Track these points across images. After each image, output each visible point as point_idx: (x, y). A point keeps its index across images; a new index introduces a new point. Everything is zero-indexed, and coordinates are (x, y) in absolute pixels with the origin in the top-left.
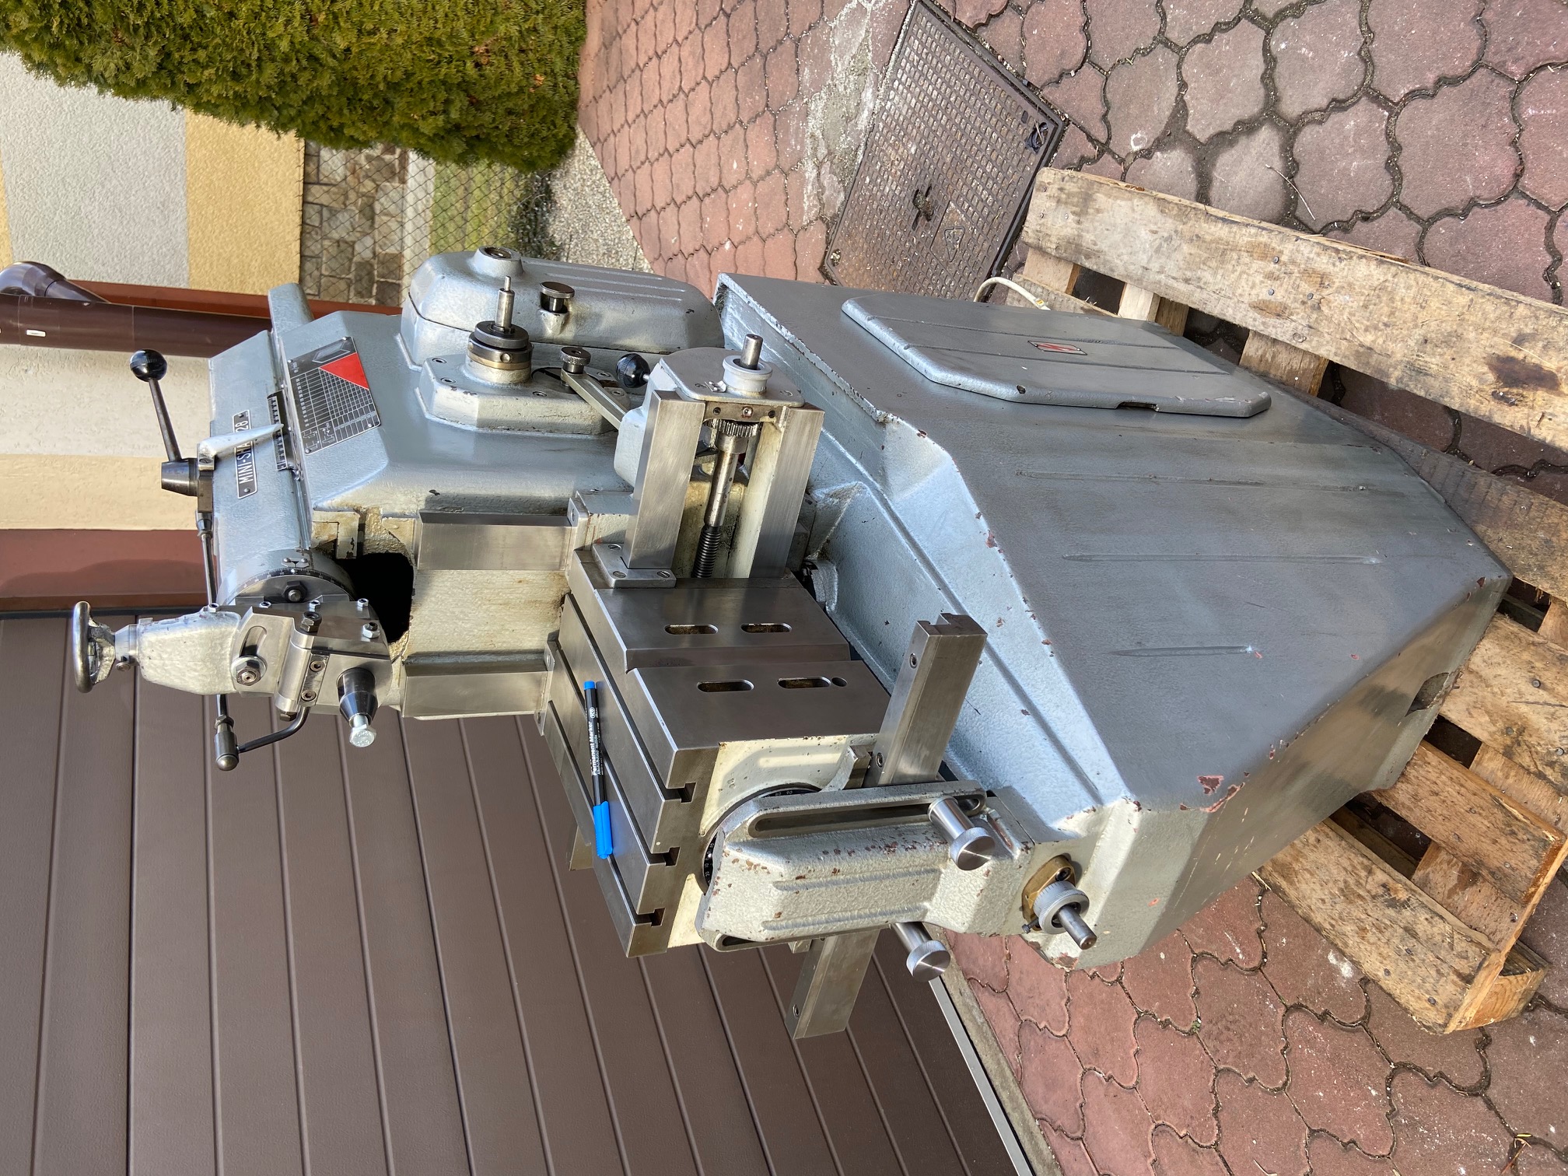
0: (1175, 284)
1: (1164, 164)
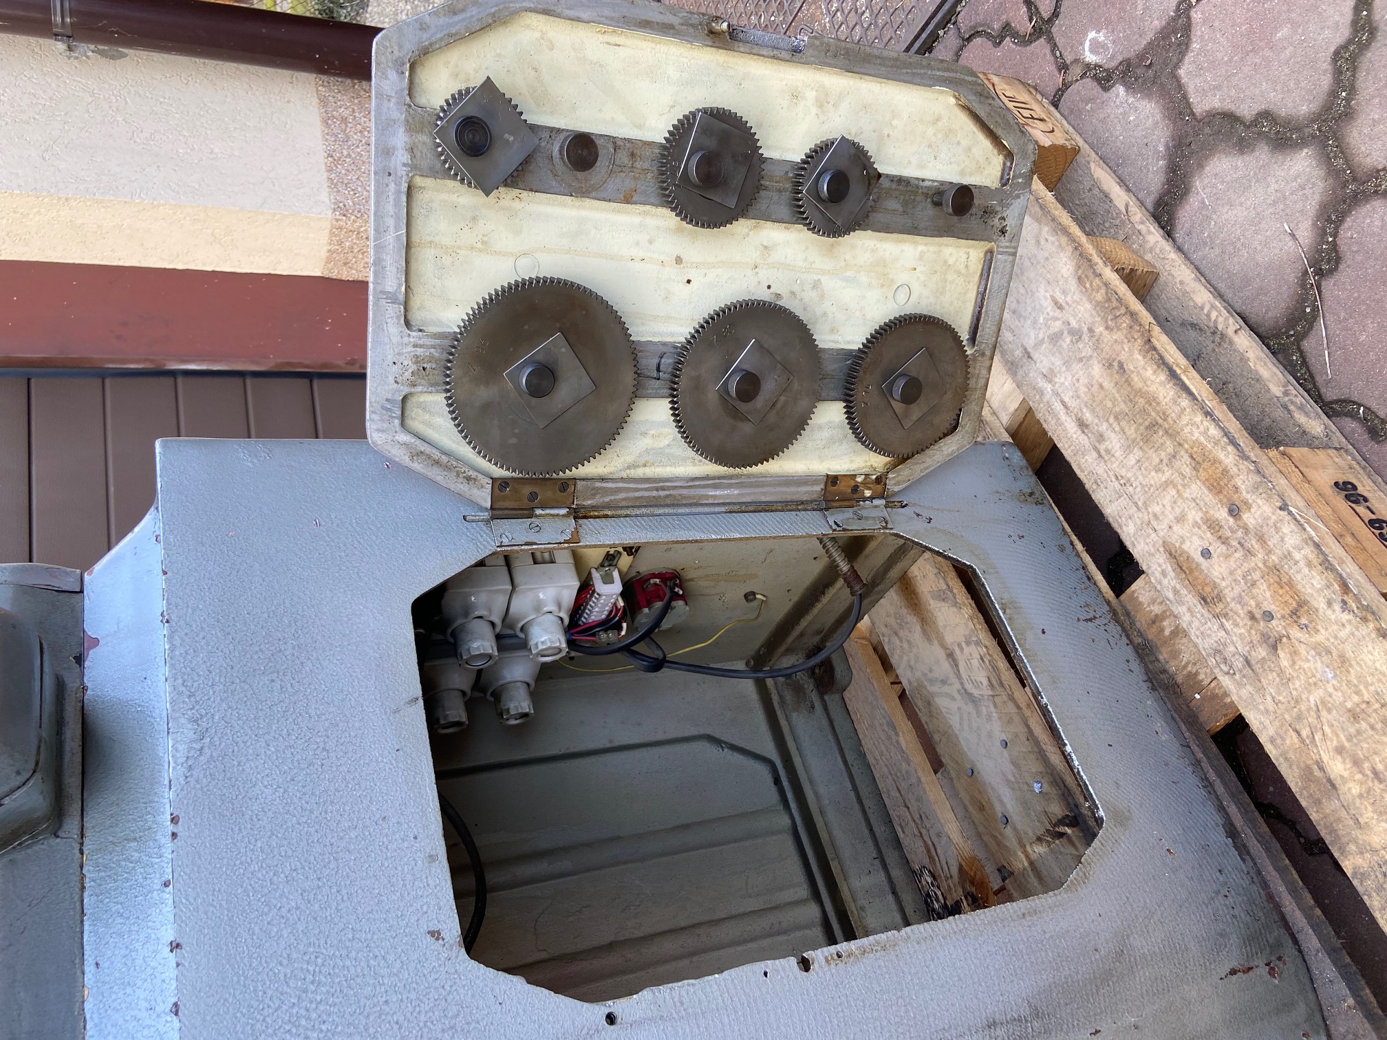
0: (1063, 417)
1: (1125, 113)
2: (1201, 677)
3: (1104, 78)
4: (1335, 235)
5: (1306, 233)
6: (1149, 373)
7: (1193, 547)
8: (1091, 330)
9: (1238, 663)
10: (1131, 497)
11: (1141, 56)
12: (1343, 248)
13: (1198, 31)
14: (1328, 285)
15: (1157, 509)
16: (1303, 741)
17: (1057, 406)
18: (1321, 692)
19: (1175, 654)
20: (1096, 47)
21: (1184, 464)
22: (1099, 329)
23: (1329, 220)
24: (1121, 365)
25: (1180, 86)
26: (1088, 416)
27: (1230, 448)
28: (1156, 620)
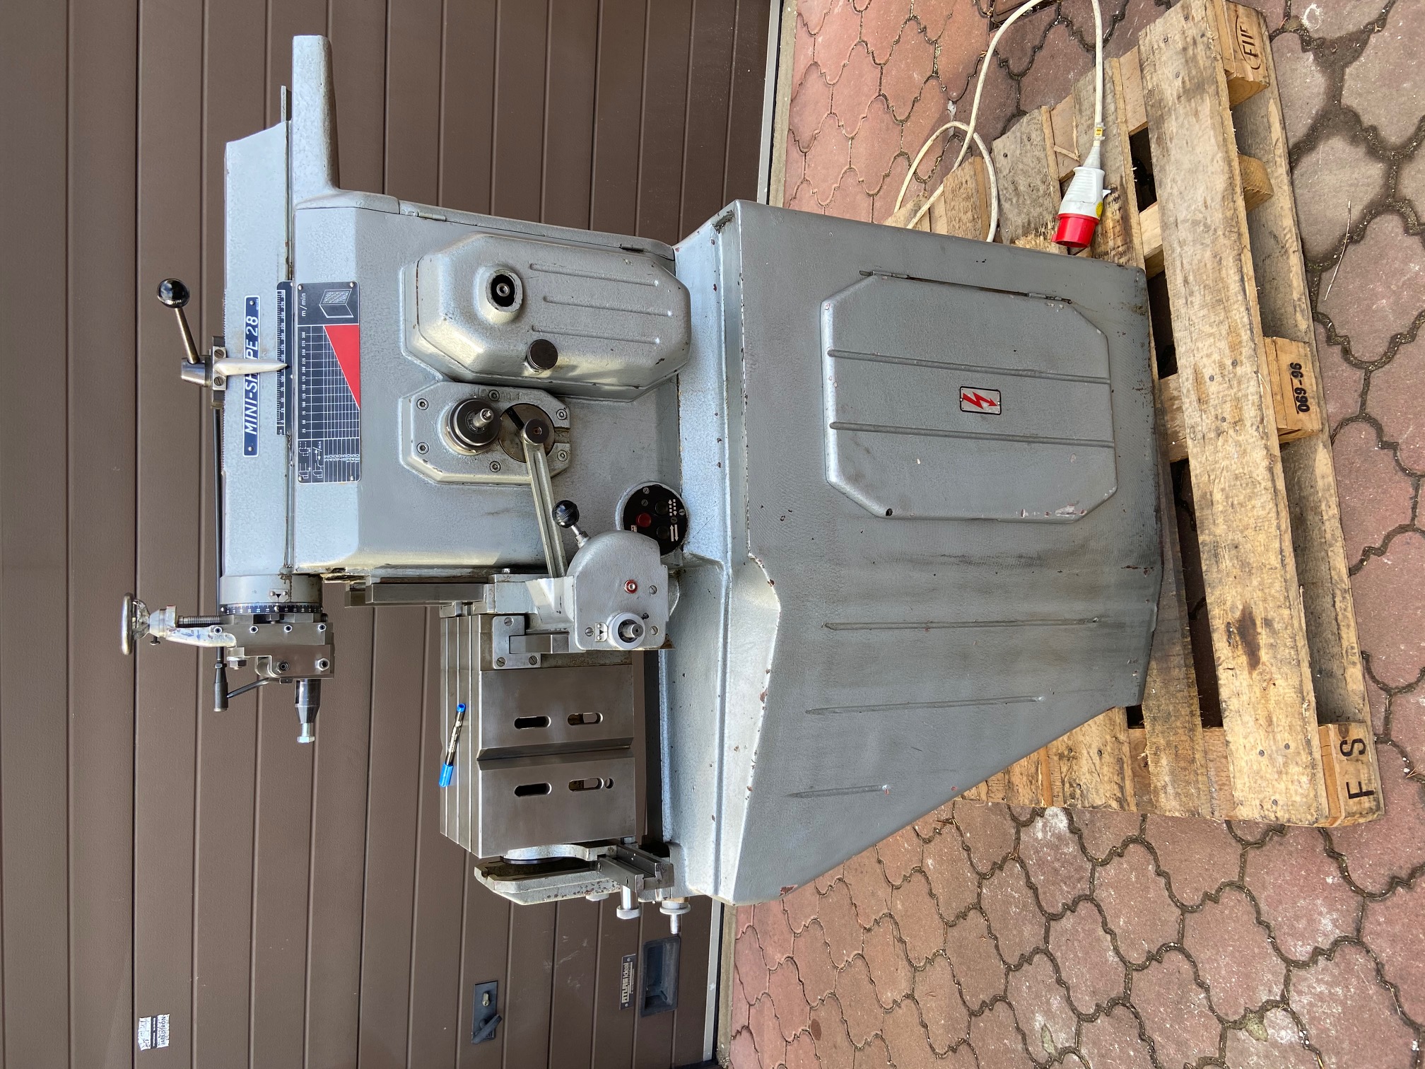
0: (1178, 271)
1: (1306, 74)
2: (1180, 434)
3: (1307, 42)
4: (1369, 222)
5: (1356, 213)
6: (1232, 272)
7: (1207, 372)
8: (1215, 230)
9: (1199, 436)
10: (1191, 333)
11: (1333, 43)
12: (1368, 232)
13: (1369, 51)
14: (1351, 248)
15: (1200, 345)
16: (1209, 481)
17: (1178, 264)
18: (1228, 462)
19: (1173, 419)
20: (1312, 16)
21: (1224, 329)
22: (1220, 232)
23: (1370, 212)
24: (1221, 258)
25: (1342, 80)
26: (1191, 278)
27: (1249, 332)
28: (1173, 399)
